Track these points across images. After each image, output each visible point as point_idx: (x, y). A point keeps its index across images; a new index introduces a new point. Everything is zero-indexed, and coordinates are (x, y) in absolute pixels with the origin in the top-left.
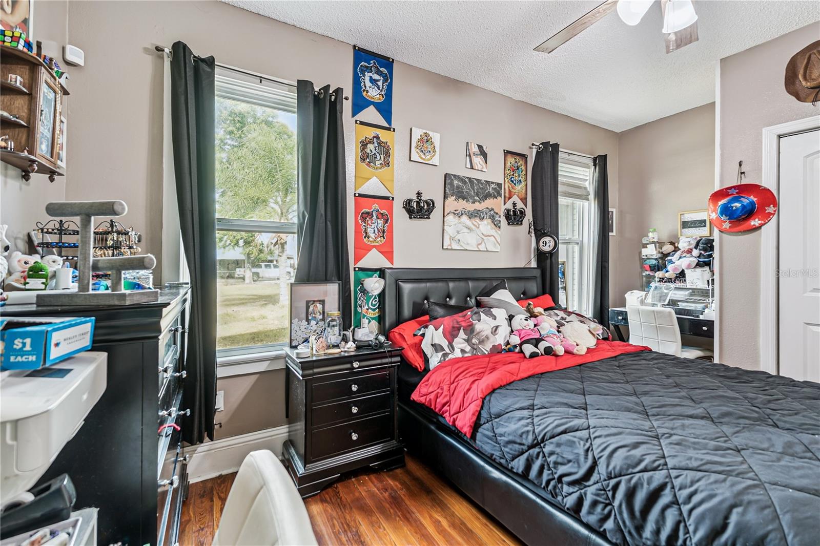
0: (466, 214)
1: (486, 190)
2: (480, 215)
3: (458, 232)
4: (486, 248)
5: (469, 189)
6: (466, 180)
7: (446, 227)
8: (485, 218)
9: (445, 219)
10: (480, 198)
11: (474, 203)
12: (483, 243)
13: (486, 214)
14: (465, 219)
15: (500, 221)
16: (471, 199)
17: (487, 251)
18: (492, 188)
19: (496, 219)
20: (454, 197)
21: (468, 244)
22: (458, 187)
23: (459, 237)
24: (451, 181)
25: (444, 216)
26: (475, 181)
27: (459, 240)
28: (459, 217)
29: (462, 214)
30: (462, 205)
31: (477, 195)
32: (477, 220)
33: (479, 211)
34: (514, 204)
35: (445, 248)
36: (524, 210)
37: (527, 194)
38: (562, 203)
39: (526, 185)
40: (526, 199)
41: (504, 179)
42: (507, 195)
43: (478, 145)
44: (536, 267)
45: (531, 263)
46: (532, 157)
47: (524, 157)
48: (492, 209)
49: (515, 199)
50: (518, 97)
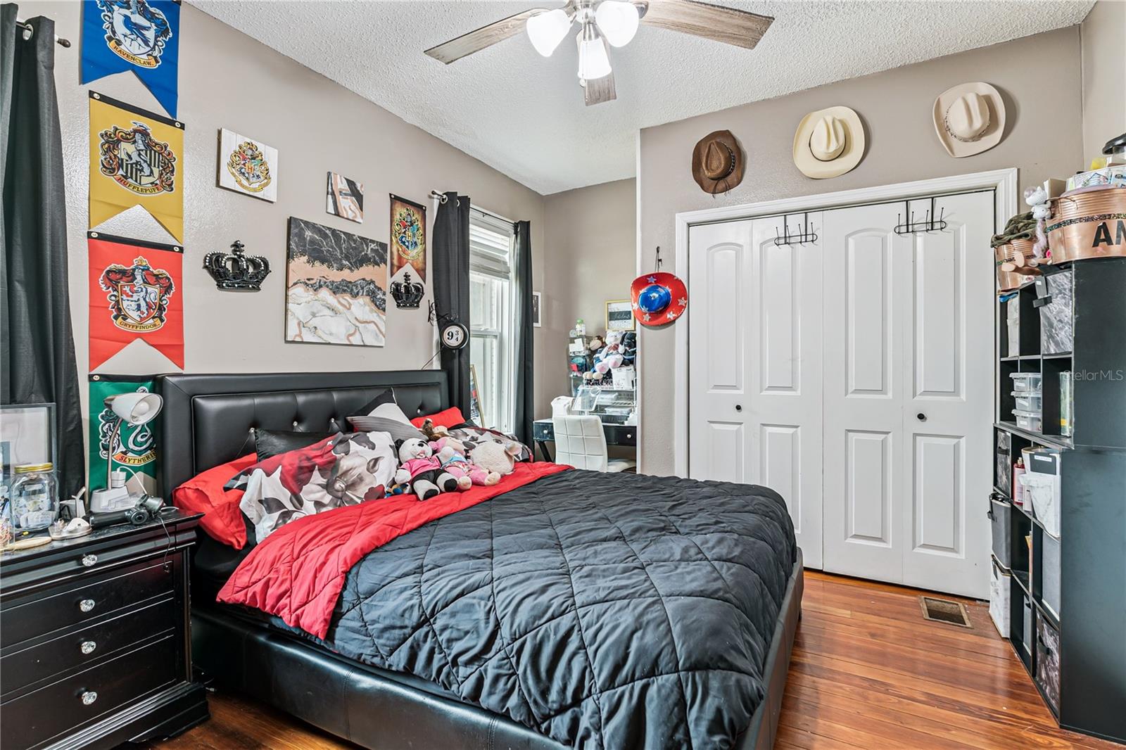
0: (327, 286)
1: (361, 252)
2: (352, 290)
3: (314, 315)
4: (363, 341)
5: (332, 247)
6: (327, 232)
7: (290, 306)
8: (360, 294)
9: (290, 293)
10: (351, 263)
11: (341, 270)
12: (358, 333)
13: (362, 288)
14: (325, 293)
15: (385, 301)
16: (337, 263)
17: (365, 346)
18: (372, 249)
19: (378, 297)
20: (306, 257)
21: (331, 334)
22: (312, 242)
23: (315, 322)
24: (299, 231)
25: (287, 288)
26: (343, 236)
27: (315, 328)
28: (315, 290)
29: (321, 286)
30: (320, 271)
31: (347, 258)
32: (348, 297)
33: (350, 282)
34: (407, 277)
35: (289, 339)
36: (421, 286)
37: (425, 263)
38: (476, 281)
39: (425, 250)
40: (424, 270)
41: (391, 238)
42: (395, 262)
43: (347, 180)
44: (440, 369)
45: (432, 363)
46: (432, 210)
47: (421, 208)
48: (372, 282)
49: (408, 268)
50: (410, 119)
